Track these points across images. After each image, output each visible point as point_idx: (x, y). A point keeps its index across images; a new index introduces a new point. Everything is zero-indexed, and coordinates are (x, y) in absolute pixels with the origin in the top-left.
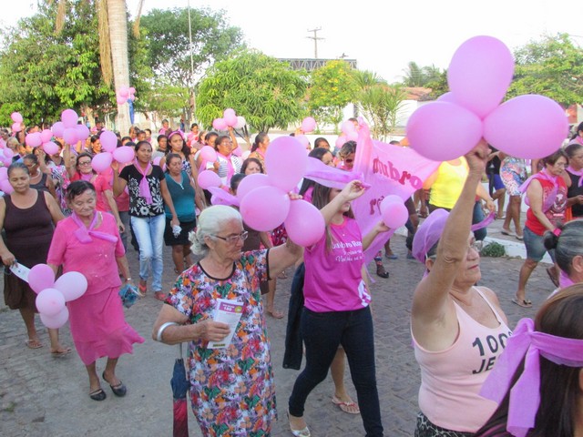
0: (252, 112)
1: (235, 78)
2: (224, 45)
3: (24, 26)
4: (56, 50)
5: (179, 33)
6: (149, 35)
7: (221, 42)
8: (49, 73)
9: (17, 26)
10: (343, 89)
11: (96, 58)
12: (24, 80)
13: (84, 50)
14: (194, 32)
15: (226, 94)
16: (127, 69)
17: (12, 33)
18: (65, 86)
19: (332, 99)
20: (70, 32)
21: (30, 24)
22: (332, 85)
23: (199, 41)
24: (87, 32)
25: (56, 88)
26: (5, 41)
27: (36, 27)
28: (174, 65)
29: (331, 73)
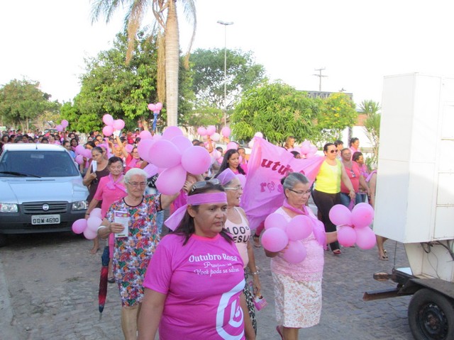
0: (276, 130)
1: (264, 102)
2: (250, 78)
3: (102, 57)
4: (125, 76)
5: (216, 68)
6: (194, 68)
7: (248, 75)
8: (118, 93)
9: (96, 57)
10: (343, 115)
11: (154, 83)
12: (99, 97)
13: (145, 76)
14: (228, 67)
15: (256, 114)
16: (177, 93)
17: (93, 62)
18: (129, 103)
19: (334, 123)
20: (136, 63)
21: (106, 55)
22: (335, 112)
23: (231, 74)
24: (148, 63)
25: (122, 104)
26: (88, 67)
27: (111, 58)
28: (211, 91)
29: (334, 103)
